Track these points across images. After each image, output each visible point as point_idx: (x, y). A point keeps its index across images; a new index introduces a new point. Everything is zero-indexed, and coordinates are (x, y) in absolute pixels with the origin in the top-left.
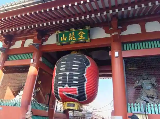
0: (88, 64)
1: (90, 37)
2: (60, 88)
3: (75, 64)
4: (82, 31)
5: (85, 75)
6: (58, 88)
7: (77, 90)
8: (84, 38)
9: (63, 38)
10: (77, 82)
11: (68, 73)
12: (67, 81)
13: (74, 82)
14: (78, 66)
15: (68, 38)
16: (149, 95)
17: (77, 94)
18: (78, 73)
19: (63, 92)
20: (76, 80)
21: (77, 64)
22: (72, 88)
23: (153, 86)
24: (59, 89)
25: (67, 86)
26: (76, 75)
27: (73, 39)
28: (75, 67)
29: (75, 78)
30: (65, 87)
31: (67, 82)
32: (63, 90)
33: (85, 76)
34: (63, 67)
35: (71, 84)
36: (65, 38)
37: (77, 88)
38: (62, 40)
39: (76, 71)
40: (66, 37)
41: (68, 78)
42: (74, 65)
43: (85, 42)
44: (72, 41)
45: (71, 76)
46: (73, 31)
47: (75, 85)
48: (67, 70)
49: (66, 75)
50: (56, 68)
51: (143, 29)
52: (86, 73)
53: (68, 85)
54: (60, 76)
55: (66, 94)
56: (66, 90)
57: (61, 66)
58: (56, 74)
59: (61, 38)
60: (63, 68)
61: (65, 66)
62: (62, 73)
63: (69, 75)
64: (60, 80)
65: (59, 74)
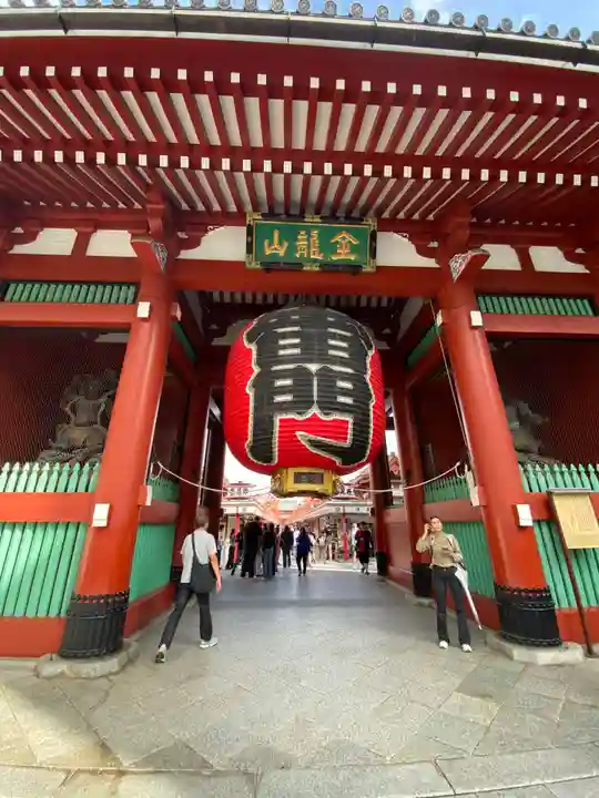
1: (374, 257)
2: (285, 417)
3: (334, 336)
5: (368, 377)
6: (279, 417)
7: (350, 426)
9: (271, 244)
10: (349, 401)
11: (313, 367)
12: (315, 394)
13: (342, 399)
14: (344, 345)
15: (292, 249)
17: (347, 443)
18: (350, 371)
19: (298, 433)
20: (345, 392)
21: (343, 338)
22: (334, 421)
24: (281, 421)
25: (315, 410)
26: (345, 377)
27: (312, 256)
28: (338, 347)
29: (339, 384)
30: (309, 416)
31: (315, 398)
32: (298, 425)
33: (368, 381)
34: (284, 347)
35: (328, 405)
36: (281, 244)
37: (349, 419)
38: (268, 252)
39: (342, 362)
40: (286, 244)
41: (315, 383)
42: (332, 342)
44: (309, 260)
45: (327, 378)
46: (316, 228)
47: (344, 408)
48: (308, 356)
49: (309, 373)
50: (253, 348)
52: (369, 372)
53: (320, 408)
54: (283, 375)
55: (310, 441)
56: (312, 425)
57: (282, 342)
58: (256, 370)
59: (266, 243)
60: (289, 347)
61: (297, 341)
62: (291, 366)
63: (320, 373)
64: (283, 391)
65: (275, 368)
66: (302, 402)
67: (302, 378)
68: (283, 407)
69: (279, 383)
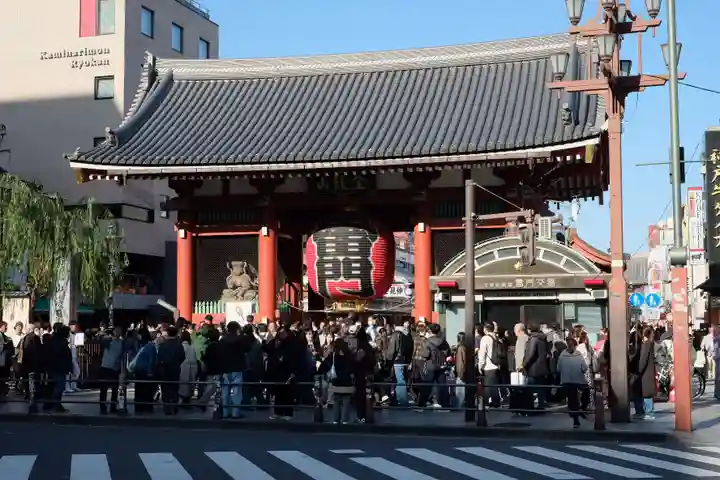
5: (370, 259)
6: (327, 281)
8: (364, 188)
9: (321, 185)
11: (341, 258)
13: (353, 272)
14: (357, 244)
17: (360, 288)
20: (356, 269)
25: (342, 278)
26: (356, 261)
29: (354, 265)
34: (333, 247)
35: (348, 276)
37: (359, 281)
42: (350, 244)
45: (347, 262)
48: (338, 253)
50: (316, 245)
54: (328, 262)
56: (341, 284)
65: (325, 258)
66: (336, 275)
67: (336, 262)
69: (327, 266)
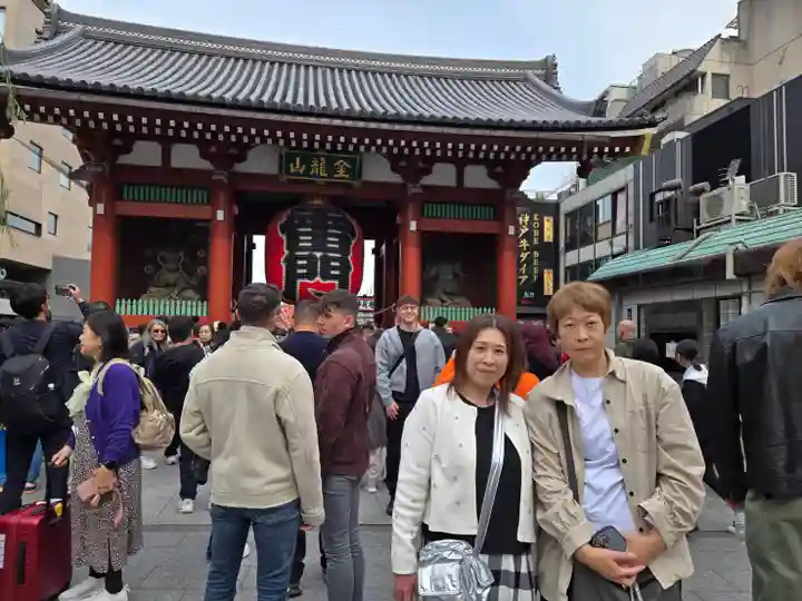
0: (354, 235)
1: (360, 176)
2: (302, 281)
3: (331, 235)
4: (345, 159)
5: (349, 258)
6: (299, 281)
8: (347, 176)
9: (295, 166)
10: (337, 273)
11: (318, 254)
12: (319, 269)
13: (333, 272)
14: (337, 239)
15: (309, 169)
16: (447, 290)
18: (338, 255)
19: (309, 289)
20: (335, 268)
22: (328, 283)
23: (455, 275)
24: (301, 283)
25: (318, 279)
26: (335, 260)
27: (322, 174)
28: (333, 242)
29: (333, 264)
30: (315, 281)
31: (319, 271)
32: (310, 285)
33: (350, 260)
35: (326, 275)
36: (301, 166)
37: (336, 282)
38: (292, 170)
39: (335, 250)
40: (304, 166)
41: (319, 263)
42: (330, 239)
43: (349, 186)
44: (319, 176)
45: (326, 260)
46: (324, 156)
47: (335, 277)
48: (315, 248)
49: (315, 257)
51: (460, 176)
52: (351, 254)
53: (321, 277)
54: (302, 258)
55: (315, 292)
57: (302, 238)
58: (286, 252)
59: (292, 165)
60: (305, 242)
61: (310, 238)
62: (306, 253)
63: (321, 258)
64: (302, 267)
65: (297, 253)
67: (311, 259)
68: (302, 276)
69: (300, 262)
